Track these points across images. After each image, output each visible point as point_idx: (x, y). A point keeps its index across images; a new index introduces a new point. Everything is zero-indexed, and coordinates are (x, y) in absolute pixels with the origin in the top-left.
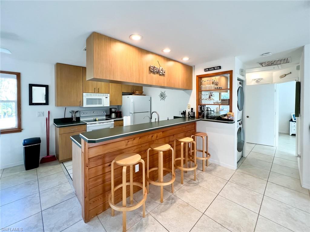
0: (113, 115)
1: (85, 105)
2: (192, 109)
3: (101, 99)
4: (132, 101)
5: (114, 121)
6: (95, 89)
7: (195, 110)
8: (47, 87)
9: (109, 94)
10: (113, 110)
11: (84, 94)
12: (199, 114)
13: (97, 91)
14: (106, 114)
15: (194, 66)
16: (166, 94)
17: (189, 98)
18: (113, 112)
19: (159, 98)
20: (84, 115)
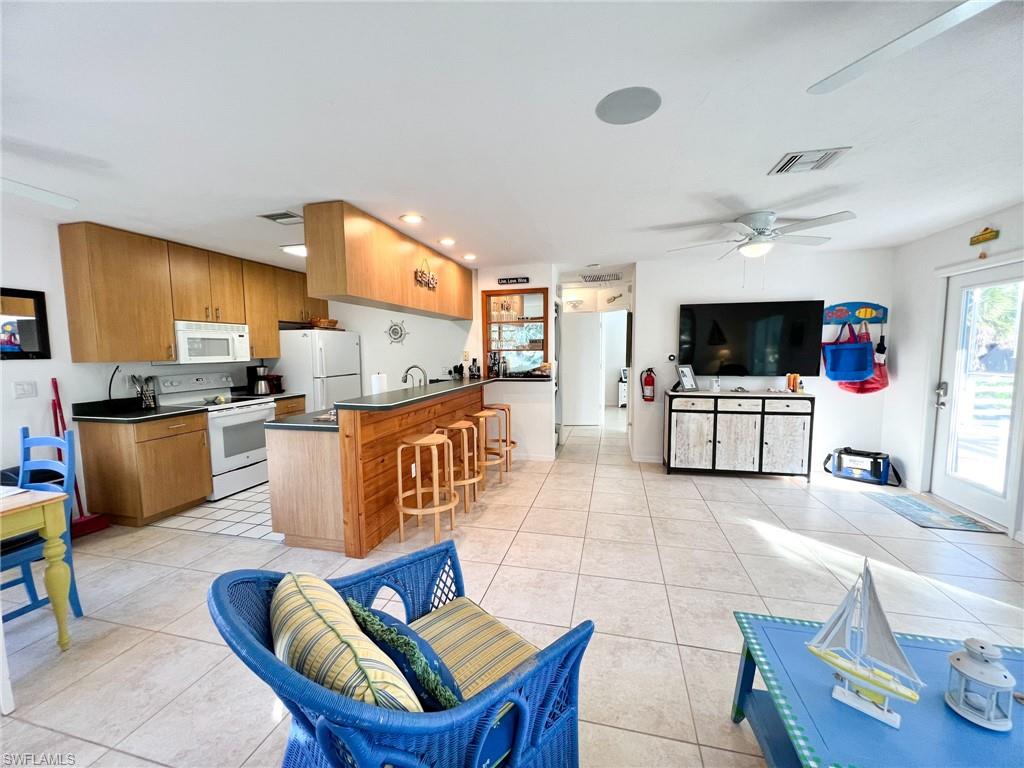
0: (262, 386)
1: (184, 358)
2: (474, 360)
3: (227, 340)
4: (320, 344)
5: (276, 400)
6: (207, 309)
7: (480, 363)
8: (39, 298)
9: (246, 327)
10: (261, 371)
11: (180, 325)
12: (489, 369)
13: (214, 316)
14: (232, 385)
15: (477, 270)
16: (407, 327)
17: (466, 338)
18: (263, 378)
19: (387, 339)
20: (172, 390)
